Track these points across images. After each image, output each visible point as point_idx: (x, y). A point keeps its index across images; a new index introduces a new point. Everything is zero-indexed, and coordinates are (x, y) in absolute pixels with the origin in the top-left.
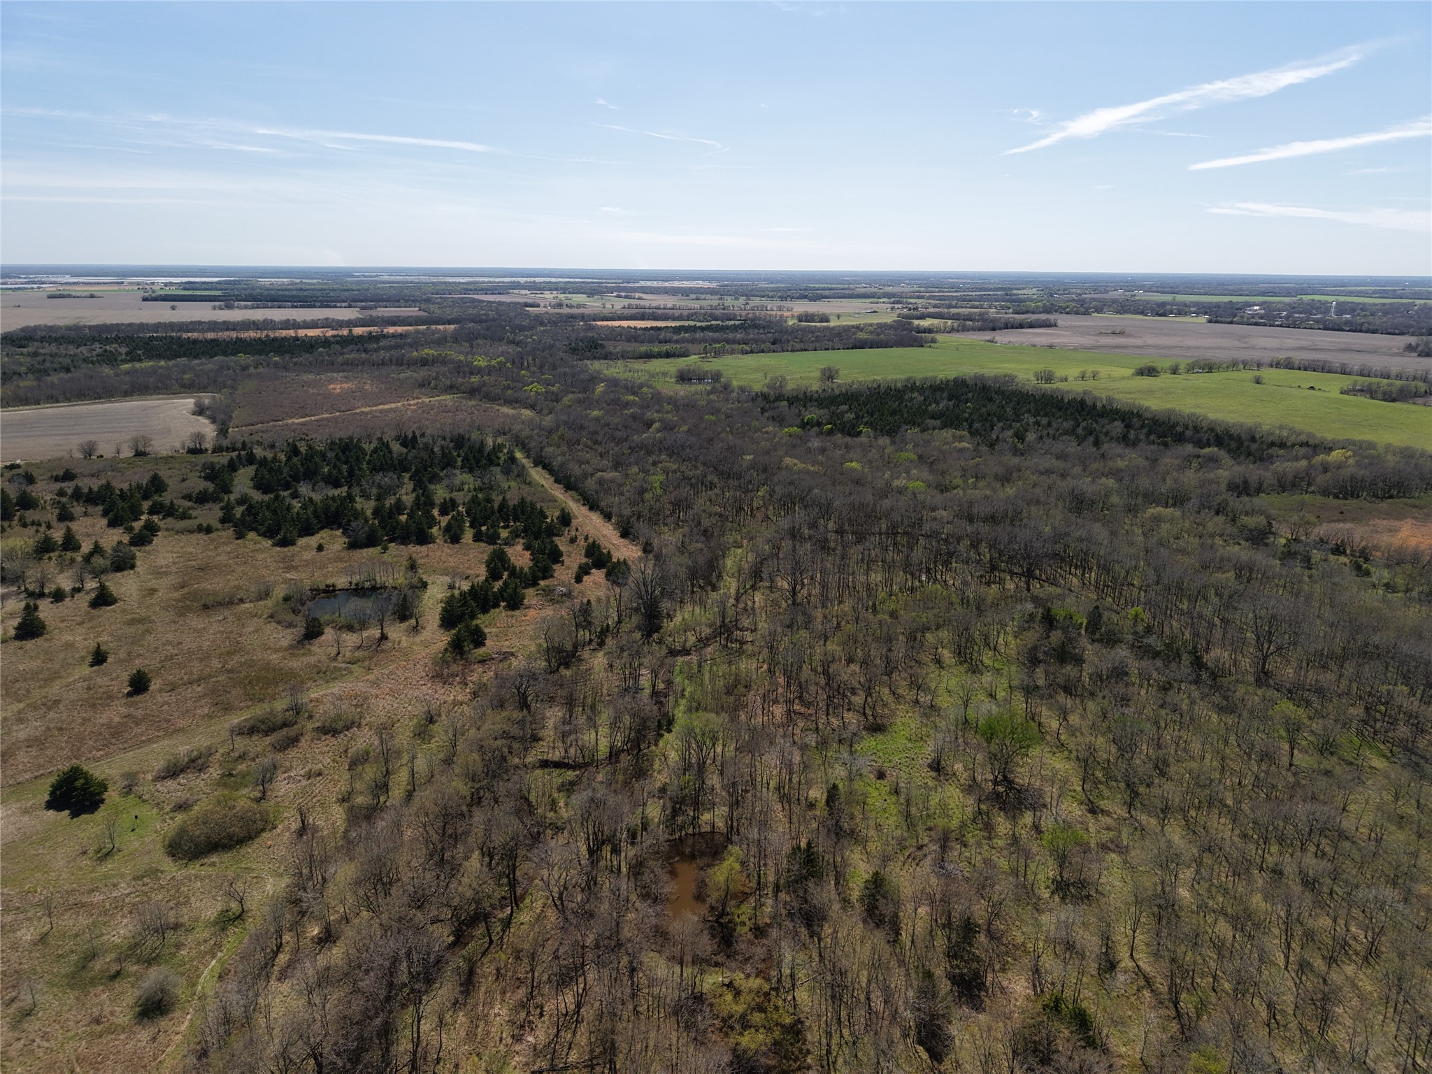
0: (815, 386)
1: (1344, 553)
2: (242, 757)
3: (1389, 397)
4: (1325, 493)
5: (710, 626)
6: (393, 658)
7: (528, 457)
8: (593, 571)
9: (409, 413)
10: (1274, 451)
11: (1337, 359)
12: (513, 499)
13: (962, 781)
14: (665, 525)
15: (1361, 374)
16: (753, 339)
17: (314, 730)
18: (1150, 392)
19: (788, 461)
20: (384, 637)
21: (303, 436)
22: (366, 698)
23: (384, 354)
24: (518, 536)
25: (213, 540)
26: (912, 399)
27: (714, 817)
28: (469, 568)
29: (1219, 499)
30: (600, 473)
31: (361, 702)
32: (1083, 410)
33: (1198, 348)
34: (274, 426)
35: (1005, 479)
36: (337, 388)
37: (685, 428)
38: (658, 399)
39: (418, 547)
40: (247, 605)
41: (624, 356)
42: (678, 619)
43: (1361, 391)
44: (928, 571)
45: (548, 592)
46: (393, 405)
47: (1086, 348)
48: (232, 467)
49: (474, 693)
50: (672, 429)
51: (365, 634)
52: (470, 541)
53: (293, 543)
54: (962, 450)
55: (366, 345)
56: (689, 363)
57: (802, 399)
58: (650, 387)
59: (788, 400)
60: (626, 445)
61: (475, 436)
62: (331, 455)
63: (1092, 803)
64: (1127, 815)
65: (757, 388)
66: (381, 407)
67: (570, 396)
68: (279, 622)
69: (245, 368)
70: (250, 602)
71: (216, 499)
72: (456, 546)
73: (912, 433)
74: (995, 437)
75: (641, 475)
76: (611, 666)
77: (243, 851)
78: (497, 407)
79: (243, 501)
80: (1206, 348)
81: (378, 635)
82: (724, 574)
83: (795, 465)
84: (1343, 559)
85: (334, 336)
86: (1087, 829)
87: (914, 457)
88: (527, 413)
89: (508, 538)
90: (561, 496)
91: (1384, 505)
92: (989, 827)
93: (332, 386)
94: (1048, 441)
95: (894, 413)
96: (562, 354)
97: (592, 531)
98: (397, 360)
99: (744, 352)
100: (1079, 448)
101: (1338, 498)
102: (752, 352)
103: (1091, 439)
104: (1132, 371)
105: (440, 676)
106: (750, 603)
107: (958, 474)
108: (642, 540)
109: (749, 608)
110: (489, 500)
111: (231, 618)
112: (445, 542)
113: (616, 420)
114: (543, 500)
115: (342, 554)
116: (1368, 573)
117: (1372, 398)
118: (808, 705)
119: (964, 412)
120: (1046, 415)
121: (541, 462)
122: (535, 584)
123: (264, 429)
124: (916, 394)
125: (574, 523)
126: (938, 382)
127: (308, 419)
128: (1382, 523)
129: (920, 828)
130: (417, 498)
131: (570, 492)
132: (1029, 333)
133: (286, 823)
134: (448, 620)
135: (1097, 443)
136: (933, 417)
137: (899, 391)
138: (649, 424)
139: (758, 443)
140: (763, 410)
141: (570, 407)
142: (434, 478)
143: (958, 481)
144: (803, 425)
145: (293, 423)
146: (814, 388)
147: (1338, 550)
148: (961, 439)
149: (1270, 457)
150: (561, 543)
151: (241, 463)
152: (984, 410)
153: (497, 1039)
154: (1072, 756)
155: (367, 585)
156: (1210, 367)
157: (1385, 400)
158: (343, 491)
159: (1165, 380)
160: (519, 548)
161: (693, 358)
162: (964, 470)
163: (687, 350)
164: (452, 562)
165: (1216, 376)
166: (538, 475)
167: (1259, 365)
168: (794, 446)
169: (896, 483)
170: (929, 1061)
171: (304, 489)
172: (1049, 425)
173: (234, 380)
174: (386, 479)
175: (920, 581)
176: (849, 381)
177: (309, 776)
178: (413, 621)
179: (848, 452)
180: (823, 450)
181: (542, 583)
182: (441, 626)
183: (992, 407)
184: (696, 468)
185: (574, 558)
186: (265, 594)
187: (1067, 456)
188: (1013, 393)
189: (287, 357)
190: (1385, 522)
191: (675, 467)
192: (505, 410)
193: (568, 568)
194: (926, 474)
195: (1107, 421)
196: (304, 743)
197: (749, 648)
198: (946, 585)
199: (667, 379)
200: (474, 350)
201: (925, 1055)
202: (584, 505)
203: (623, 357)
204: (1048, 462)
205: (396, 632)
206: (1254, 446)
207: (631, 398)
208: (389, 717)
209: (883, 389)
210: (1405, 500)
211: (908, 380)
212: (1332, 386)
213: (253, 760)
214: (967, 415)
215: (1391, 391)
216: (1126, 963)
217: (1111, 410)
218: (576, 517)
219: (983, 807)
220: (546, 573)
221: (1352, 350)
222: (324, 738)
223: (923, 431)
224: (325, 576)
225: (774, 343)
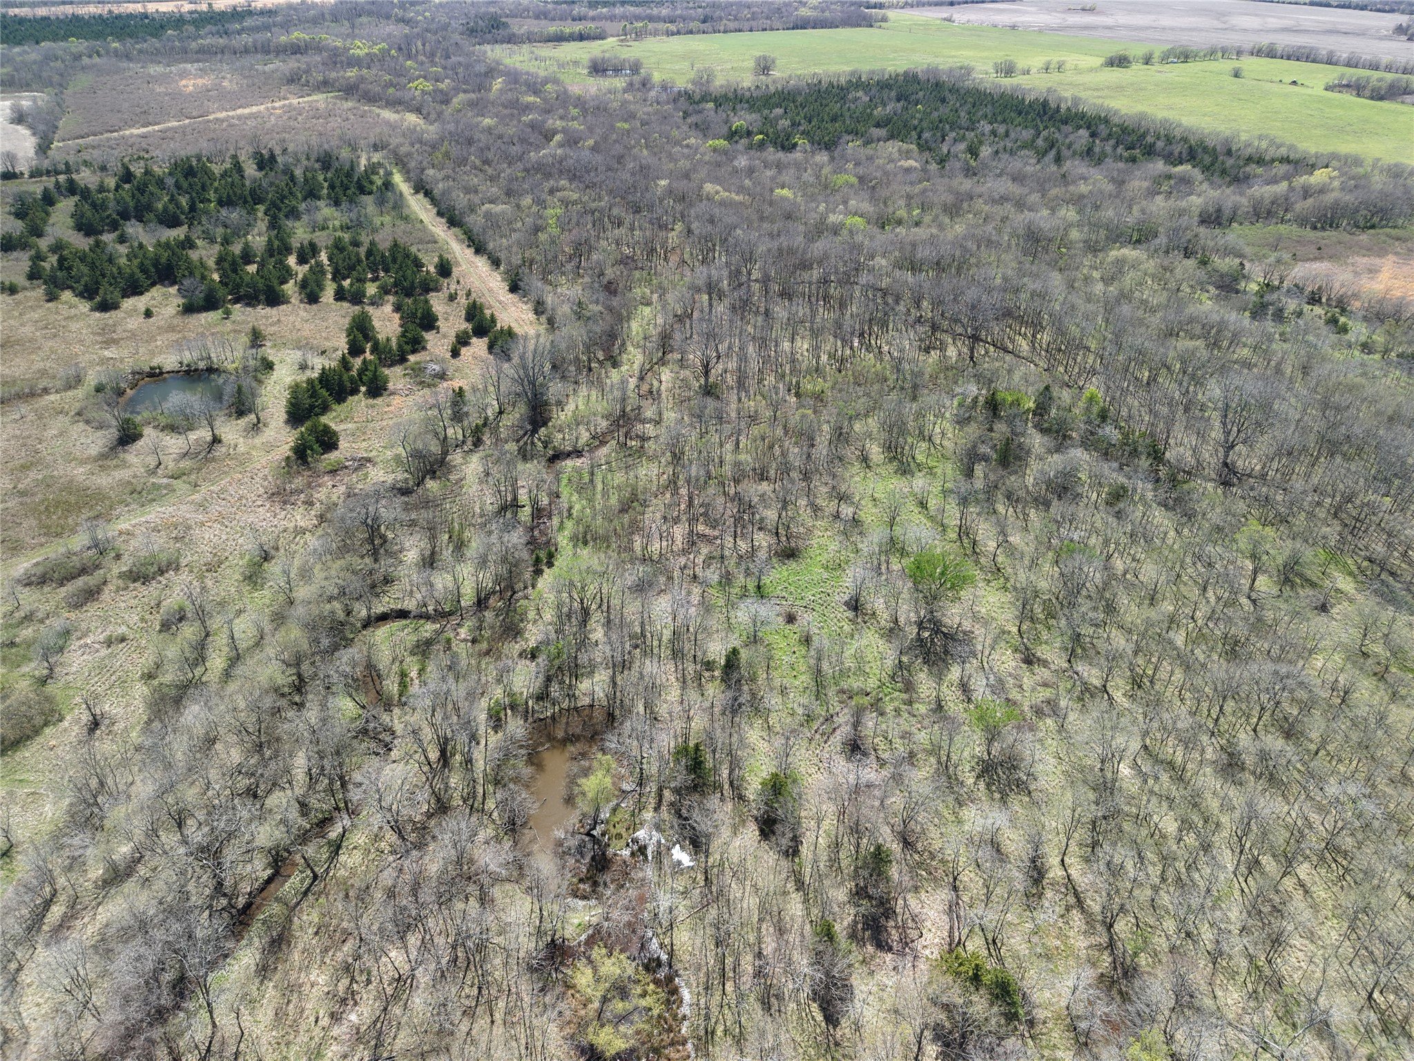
0: (747, 81)
1: (1319, 301)
2: (29, 618)
3: (1378, 96)
4: (1302, 221)
5: (606, 417)
6: (226, 469)
7: (408, 180)
8: (474, 340)
9: (273, 118)
10: (1252, 169)
11: (1324, 44)
12: (384, 242)
13: (883, 623)
14: (563, 273)
15: (1348, 64)
16: (681, 17)
17: (122, 576)
18: (1119, 89)
19: (709, 187)
20: (216, 440)
21: (142, 154)
22: (189, 528)
23: (246, 39)
24: (387, 292)
25: (18, 303)
26: (856, 99)
27: (593, 687)
28: (327, 339)
29: (1189, 235)
30: (487, 206)
31: (182, 533)
32: (1045, 113)
33: (1172, 29)
34: (108, 139)
35: (953, 210)
36: (189, 85)
37: (591, 142)
38: (564, 99)
39: (268, 309)
40: (52, 397)
41: (530, 39)
42: (570, 407)
43: (1348, 86)
44: (862, 335)
45: (418, 370)
46: (254, 109)
47: (1053, 29)
48: (48, 199)
49: (321, 516)
50: (576, 143)
51: (193, 436)
52: (331, 300)
53: (116, 307)
54: (908, 170)
55: (227, 26)
56: (605, 47)
57: (732, 100)
58: (556, 81)
59: (715, 100)
60: (520, 165)
61: (345, 154)
62: (170, 181)
63: (1027, 649)
64: (1066, 665)
65: (682, 83)
66: (240, 111)
67: (461, 96)
68: (87, 422)
69: (77, 57)
70: (57, 392)
71: (24, 246)
72: (314, 306)
73: (852, 146)
74: (945, 151)
75: (535, 209)
76: (488, 474)
77: (18, 756)
78: (378, 111)
79: (58, 247)
80: (1182, 29)
81: (209, 438)
82: (628, 343)
83: (717, 193)
84: (1318, 310)
85: (191, 13)
86: (1021, 686)
87: (854, 180)
88: (412, 118)
89: (374, 296)
90: (442, 234)
91: (1364, 237)
92: (909, 687)
93: (184, 82)
94: (1005, 156)
95: (834, 119)
96: (457, 37)
97: (477, 284)
98: (263, 46)
99: (670, 34)
100: (1038, 167)
101: (1315, 228)
102: (678, 33)
103: (1053, 153)
104: (1101, 61)
105: (280, 496)
106: (656, 383)
107: (902, 203)
108: (533, 296)
109: (654, 389)
110: (356, 244)
111: (31, 417)
112: (301, 301)
113: (511, 131)
114: (421, 242)
115: (175, 322)
116: (1344, 330)
117: (1358, 95)
118: (713, 524)
119: (913, 117)
120: (1004, 121)
121: (421, 188)
122: (403, 360)
123: (96, 143)
124: (860, 94)
125: (456, 272)
126: (887, 76)
127: (150, 128)
128: (1362, 261)
129: (831, 692)
130: (270, 241)
131: (454, 230)
132: (991, 9)
133: (77, 711)
134: (297, 415)
135: (1058, 160)
136: (878, 125)
137: (842, 89)
138: (548, 136)
139: (676, 161)
140: (686, 115)
141: (460, 111)
142: (294, 214)
143: (902, 213)
144: (732, 135)
145: (132, 136)
146: (746, 84)
147: (1314, 300)
148: (907, 155)
149: (1247, 177)
150: (437, 303)
151: (61, 193)
152: (935, 114)
153: (312, 1019)
154: (1008, 585)
155: (202, 365)
156: (1185, 56)
157: (1372, 98)
158: (179, 233)
159: (1135, 73)
160: (388, 308)
161: (611, 40)
162: (909, 197)
163: (604, 31)
164: (307, 330)
165: (1193, 67)
166: (419, 207)
167: (1239, 53)
168: (718, 165)
169: (833, 218)
170: (823, 1024)
171: (133, 229)
172: (1007, 135)
173: (61, 75)
174: (234, 215)
175: (851, 348)
176: (785, 75)
177: (109, 643)
178: (252, 417)
179: (780, 172)
180: (751, 171)
181: (412, 358)
182: (287, 422)
183: (944, 110)
184: (600, 199)
185: (451, 322)
186: (75, 381)
187: (1025, 177)
188: (968, 92)
189: (129, 42)
190: (1365, 260)
191: (575, 196)
192: (388, 115)
193: (445, 336)
194: (866, 207)
195: (1070, 129)
196: (106, 595)
197: (651, 446)
198: (880, 352)
199: (579, 70)
200: (357, 31)
201: (819, 1017)
202: (469, 246)
203: (530, 41)
204: (1004, 186)
205: (231, 431)
206: (1230, 162)
207: (531, 99)
208: (215, 555)
209: (824, 85)
210: (1388, 230)
211: (853, 73)
212: (1317, 78)
213: (42, 621)
214: (916, 122)
215: (1380, 88)
216: (1056, 873)
217: (1076, 114)
218: (458, 264)
219: (905, 659)
220: (416, 345)
221: (1338, 32)
222: (132, 585)
223: (867, 143)
224: (152, 354)
225: (704, 22)
